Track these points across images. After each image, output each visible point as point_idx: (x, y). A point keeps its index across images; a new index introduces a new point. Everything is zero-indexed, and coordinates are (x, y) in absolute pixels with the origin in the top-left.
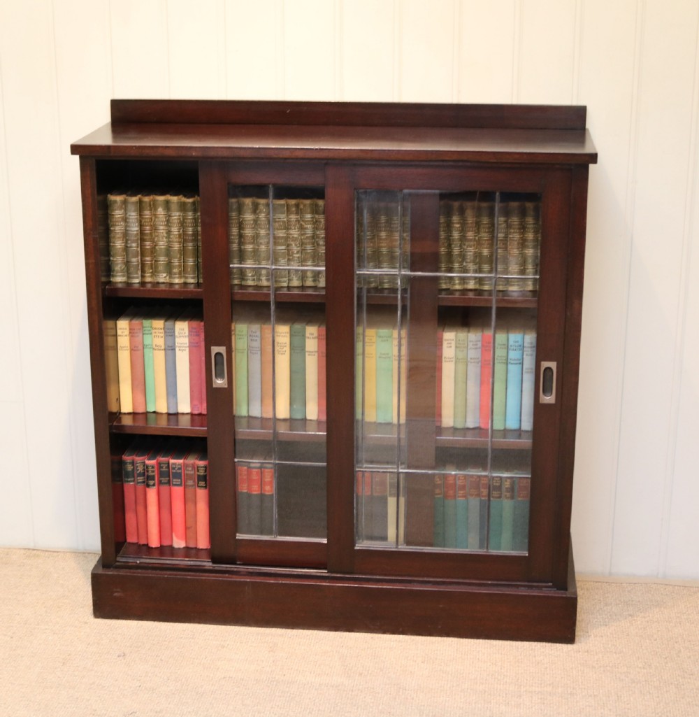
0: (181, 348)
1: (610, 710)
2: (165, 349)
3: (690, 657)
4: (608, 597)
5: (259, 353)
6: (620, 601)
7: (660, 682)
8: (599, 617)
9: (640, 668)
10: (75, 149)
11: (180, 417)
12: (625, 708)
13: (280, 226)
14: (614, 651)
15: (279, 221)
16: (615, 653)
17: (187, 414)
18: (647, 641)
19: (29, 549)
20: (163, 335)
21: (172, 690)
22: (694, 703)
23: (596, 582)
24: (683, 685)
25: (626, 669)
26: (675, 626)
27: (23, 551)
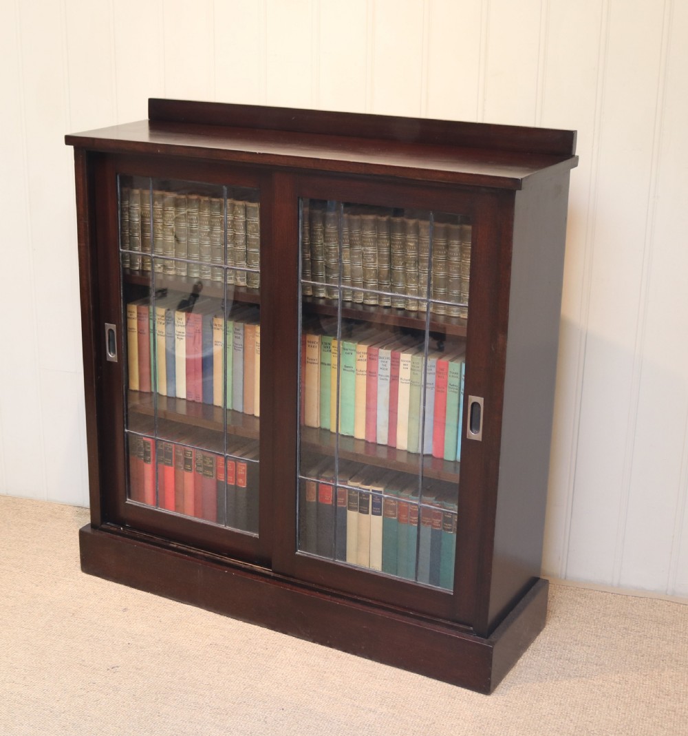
0: (179, 337)
1: (571, 720)
2: (166, 335)
3: (671, 677)
4: (609, 608)
5: (242, 350)
6: (620, 613)
7: (631, 699)
8: (593, 626)
9: (616, 683)
10: (69, 140)
11: (177, 400)
12: (587, 721)
13: (253, 228)
14: (595, 663)
15: (253, 224)
16: (596, 665)
17: (184, 399)
18: (634, 656)
19: (82, 507)
20: (164, 322)
21: (159, 651)
22: (660, 724)
23: (602, 592)
24: (655, 704)
25: (601, 682)
26: (668, 644)
27: (76, 509)
